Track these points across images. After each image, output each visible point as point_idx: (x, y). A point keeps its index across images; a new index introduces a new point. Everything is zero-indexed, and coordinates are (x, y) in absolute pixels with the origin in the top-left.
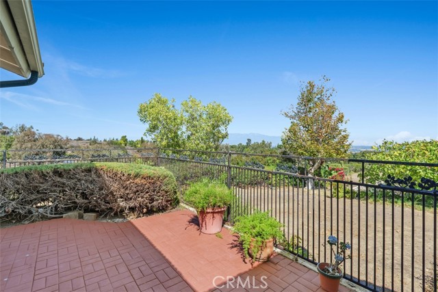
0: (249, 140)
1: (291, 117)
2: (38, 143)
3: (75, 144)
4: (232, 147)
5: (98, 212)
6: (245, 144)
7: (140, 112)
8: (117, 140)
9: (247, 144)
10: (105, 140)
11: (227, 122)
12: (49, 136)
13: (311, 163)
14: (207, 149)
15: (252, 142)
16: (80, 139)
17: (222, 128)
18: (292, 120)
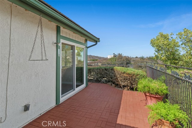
2: (122, 59)
3: (135, 59)
5: (116, 84)
7: (151, 43)
8: (153, 57)
10: (147, 57)
12: (125, 57)
16: (137, 57)
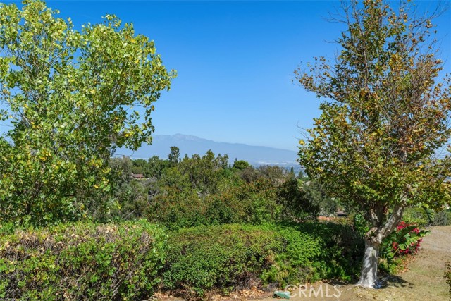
0: (175, 150)
1: (322, 92)
4: (135, 164)
6: (166, 158)
9: (170, 156)
11: (151, 89)
13: (374, 216)
14: (80, 176)
15: (182, 156)
17: (135, 110)
18: (323, 99)
